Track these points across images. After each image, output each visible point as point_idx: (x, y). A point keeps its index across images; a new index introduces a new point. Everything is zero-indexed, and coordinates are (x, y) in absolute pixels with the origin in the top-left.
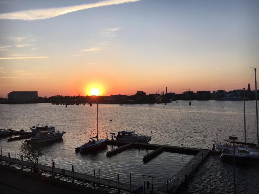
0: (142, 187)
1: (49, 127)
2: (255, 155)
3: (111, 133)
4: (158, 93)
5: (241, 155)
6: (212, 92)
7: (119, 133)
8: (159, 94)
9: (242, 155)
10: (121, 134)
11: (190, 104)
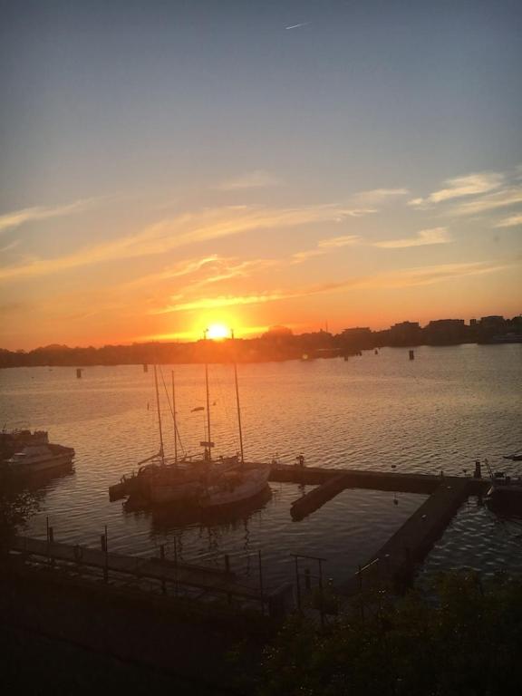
1: (32, 433)
3: (203, 444)
4: (324, 330)
6: (467, 323)
11: (412, 357)
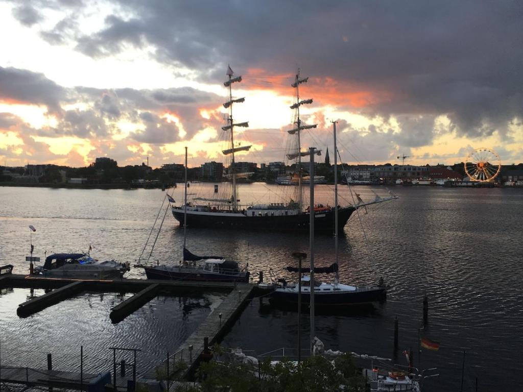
0: (109, 374)
2: (329, 289)
4: (146, 164)
5: (305, 289)
7: (49, 259)
8: (149, 166)
9: (307, 289)
10: (54, 261)
11: (216, 190)
